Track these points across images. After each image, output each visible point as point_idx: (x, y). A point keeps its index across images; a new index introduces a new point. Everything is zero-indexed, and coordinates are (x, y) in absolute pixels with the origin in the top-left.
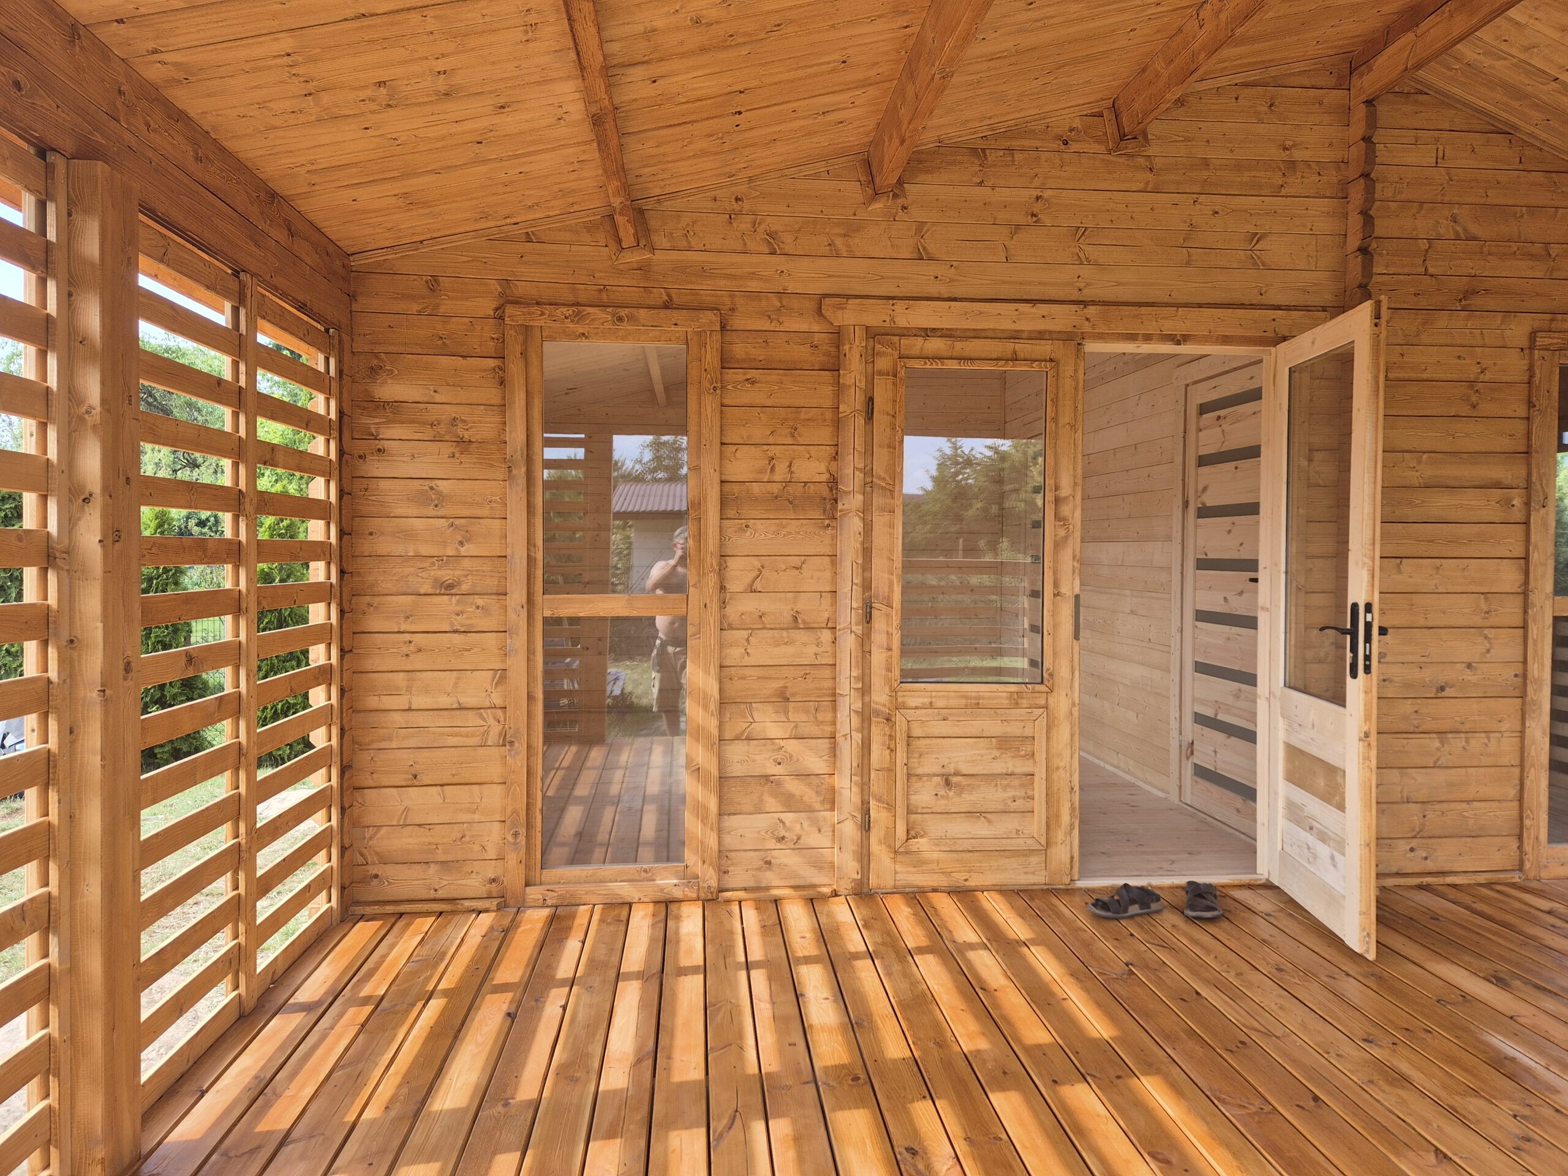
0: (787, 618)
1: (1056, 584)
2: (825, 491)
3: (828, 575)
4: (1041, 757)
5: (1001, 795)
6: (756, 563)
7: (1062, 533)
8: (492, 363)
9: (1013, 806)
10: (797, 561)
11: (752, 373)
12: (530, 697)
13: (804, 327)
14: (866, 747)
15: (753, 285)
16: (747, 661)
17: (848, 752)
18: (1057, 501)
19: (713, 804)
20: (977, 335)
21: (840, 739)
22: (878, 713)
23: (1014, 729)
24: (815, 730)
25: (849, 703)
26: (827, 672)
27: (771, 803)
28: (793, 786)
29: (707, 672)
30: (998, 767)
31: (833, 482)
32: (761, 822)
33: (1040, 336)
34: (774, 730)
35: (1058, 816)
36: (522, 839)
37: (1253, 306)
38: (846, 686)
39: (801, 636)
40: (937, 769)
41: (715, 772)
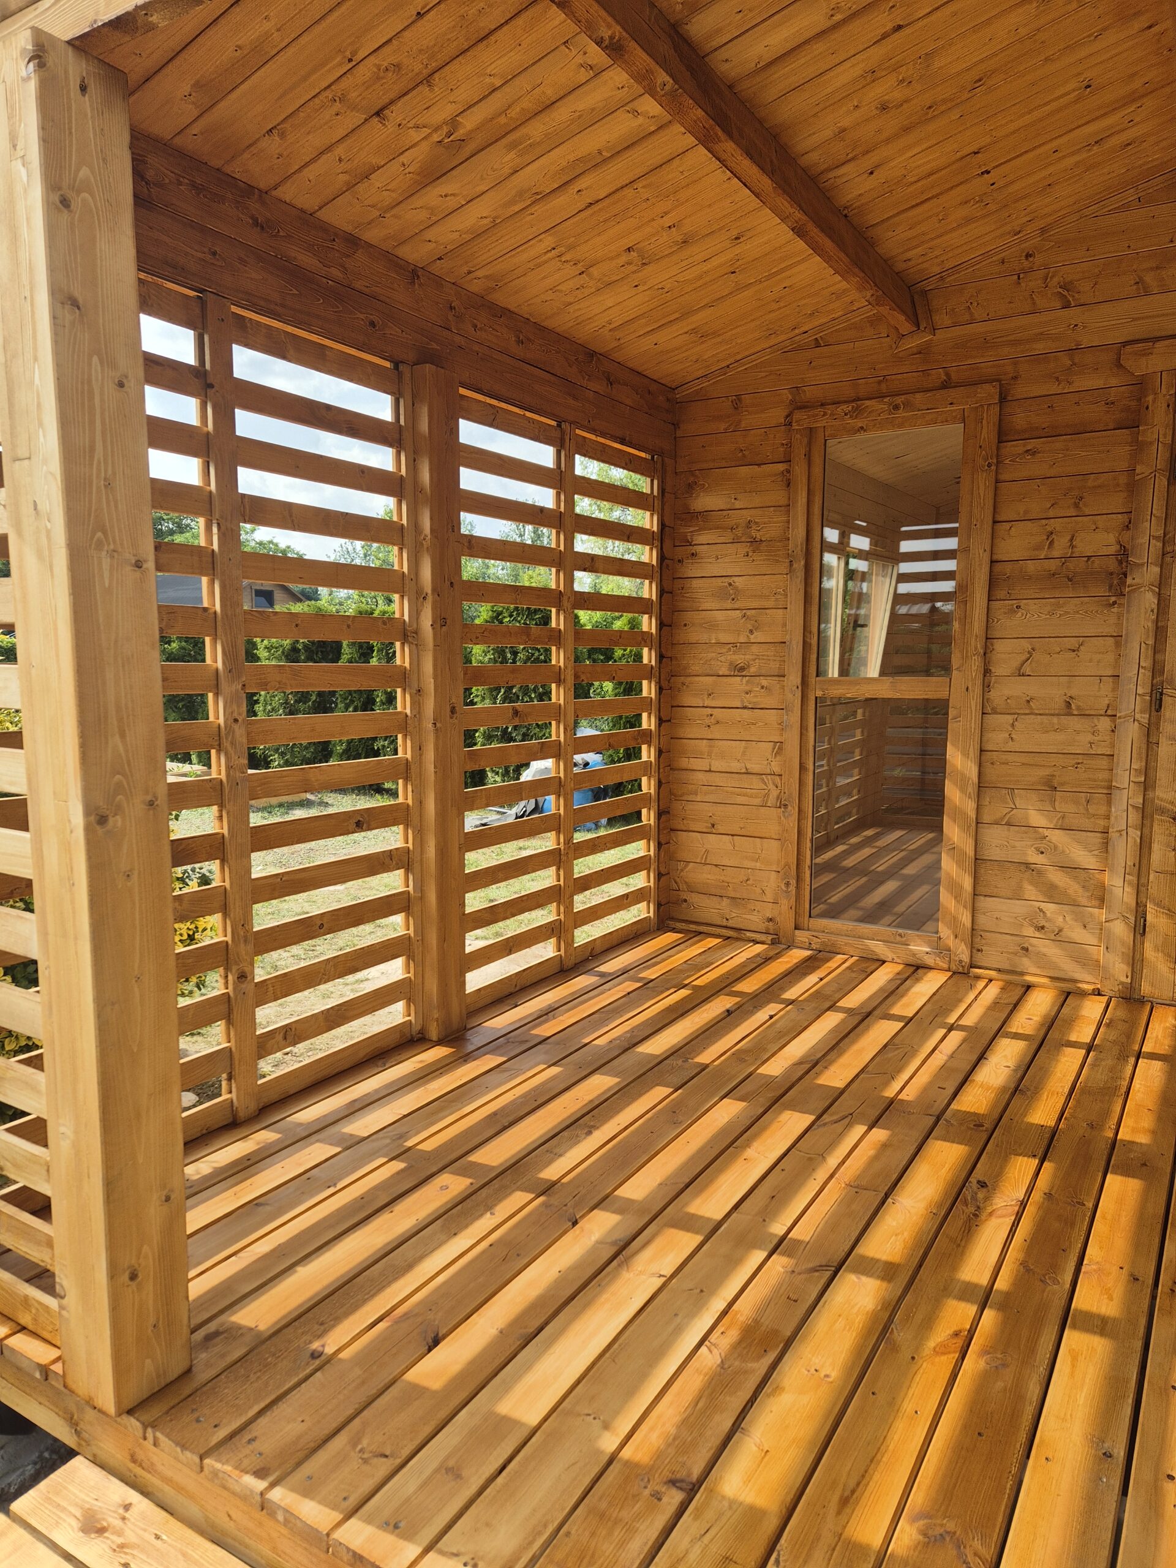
0: (1059, 704)
2: (1112, 565)
3: (1110, 657)
6: (1026, 645)
10: (1073, 643)
11: (1032, 444)
12: (802, 768)
13: (1099, 383)
14: (1144, 846)
15: (1040, 347)
16: (1011, 746)
17: (1124, 850)
19: (967, 883)
21: (1113, 835)
22: (1162, 811)
24: (1087, 823)
25: (1127, 797)
26: (1104, 763)
27: (1030, 891)
28: (1057, 877)
29: (966, 755)
31: (1123, 555)
32: (1018, 907)
34: (1037, 819)
36: (792, 888)
38: (1126, 777)
39: (1074, 723)
41: (970, 852)
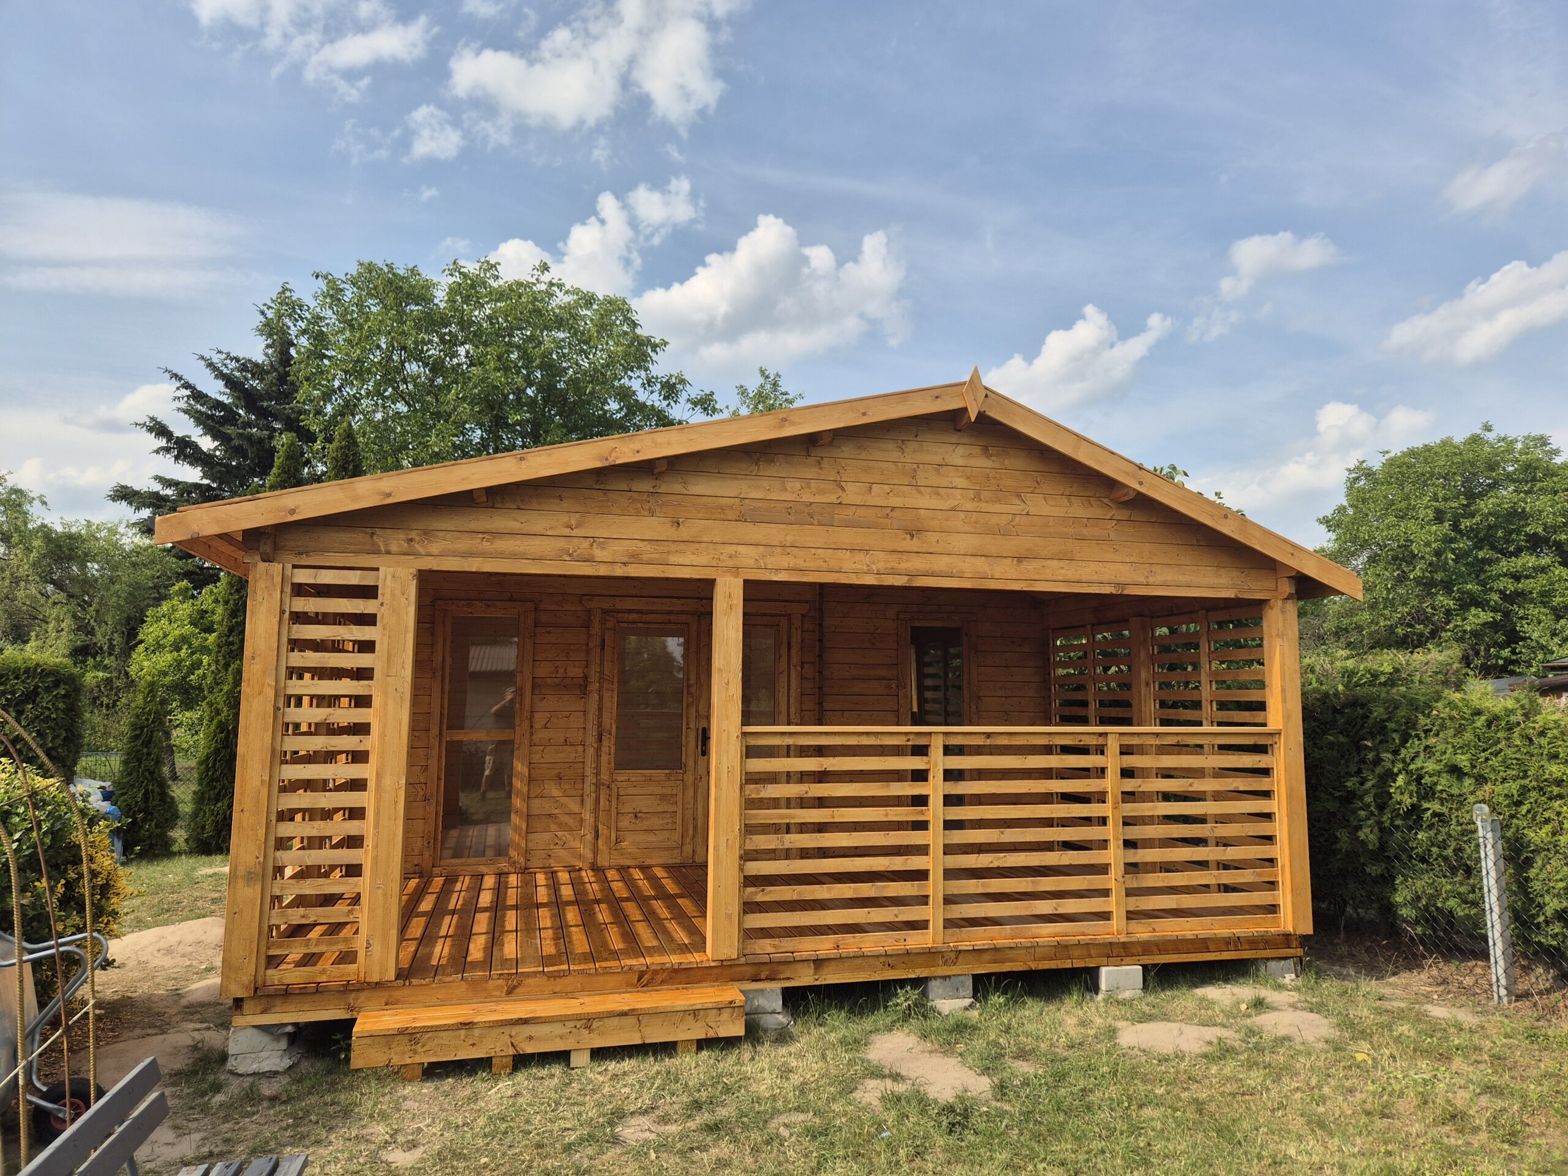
0: (562, 741)
1: (688, 724)
2: (582, 682)
3: (582, 720)
4: (680, 803)
5: (661, 822)
6: (548, 715)
7: (691, 700)
8: (428, 625)
9: (667, 827)
10: (567, 714)
11: (548, 629)
12: (439, 778)
13: (573, 609)
14: (597, 800)
15: (551, 591)
16: (542, 760)
17: (589, 802)
18: (689, 686)
19: (524, 827)
20: (652, 612)
21: (585, 797)
22: (603, 784)
23: (668, 791)
24: (574, 793)
25: (590, 779)
26: (581, 765)
27: (553, 827)
28: (565, 819)
29: (523, 764)
30: (660, 809)
31: (585, 677)
32: (547, 836)
33: (682, 613)
34: (556, 793)
35: (687, 831)
36: (432, 844)
37: (776, 601)
38: (589, 772)
39: (568, 749)
40: (631, 810)
41: (525, 810)
